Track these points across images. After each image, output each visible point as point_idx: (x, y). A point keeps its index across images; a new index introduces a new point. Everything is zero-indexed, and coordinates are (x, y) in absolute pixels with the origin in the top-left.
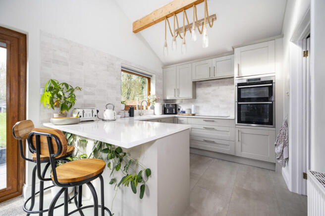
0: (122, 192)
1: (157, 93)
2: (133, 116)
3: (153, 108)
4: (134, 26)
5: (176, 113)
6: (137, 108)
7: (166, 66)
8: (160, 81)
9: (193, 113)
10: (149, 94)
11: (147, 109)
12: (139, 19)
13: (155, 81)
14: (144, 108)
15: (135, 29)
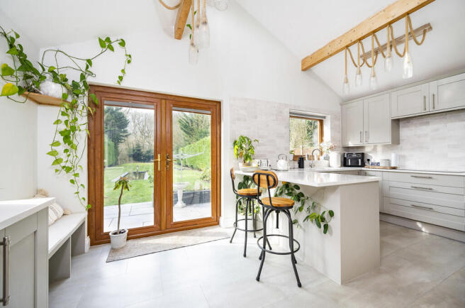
0: (304, 231)
1: (333, 139)
2: (303, 167)
3: (327, 158)
4: (303, 64)
5: (363, 165)
6: (307, 159)
7: (346, 102)
8: (338, 123)
9: (393, 165)
10: (322, 140)
11: (319, 159)
12: (309, 54)
13: (330, 123)
14: (316, 158)
15: (304, 67)
